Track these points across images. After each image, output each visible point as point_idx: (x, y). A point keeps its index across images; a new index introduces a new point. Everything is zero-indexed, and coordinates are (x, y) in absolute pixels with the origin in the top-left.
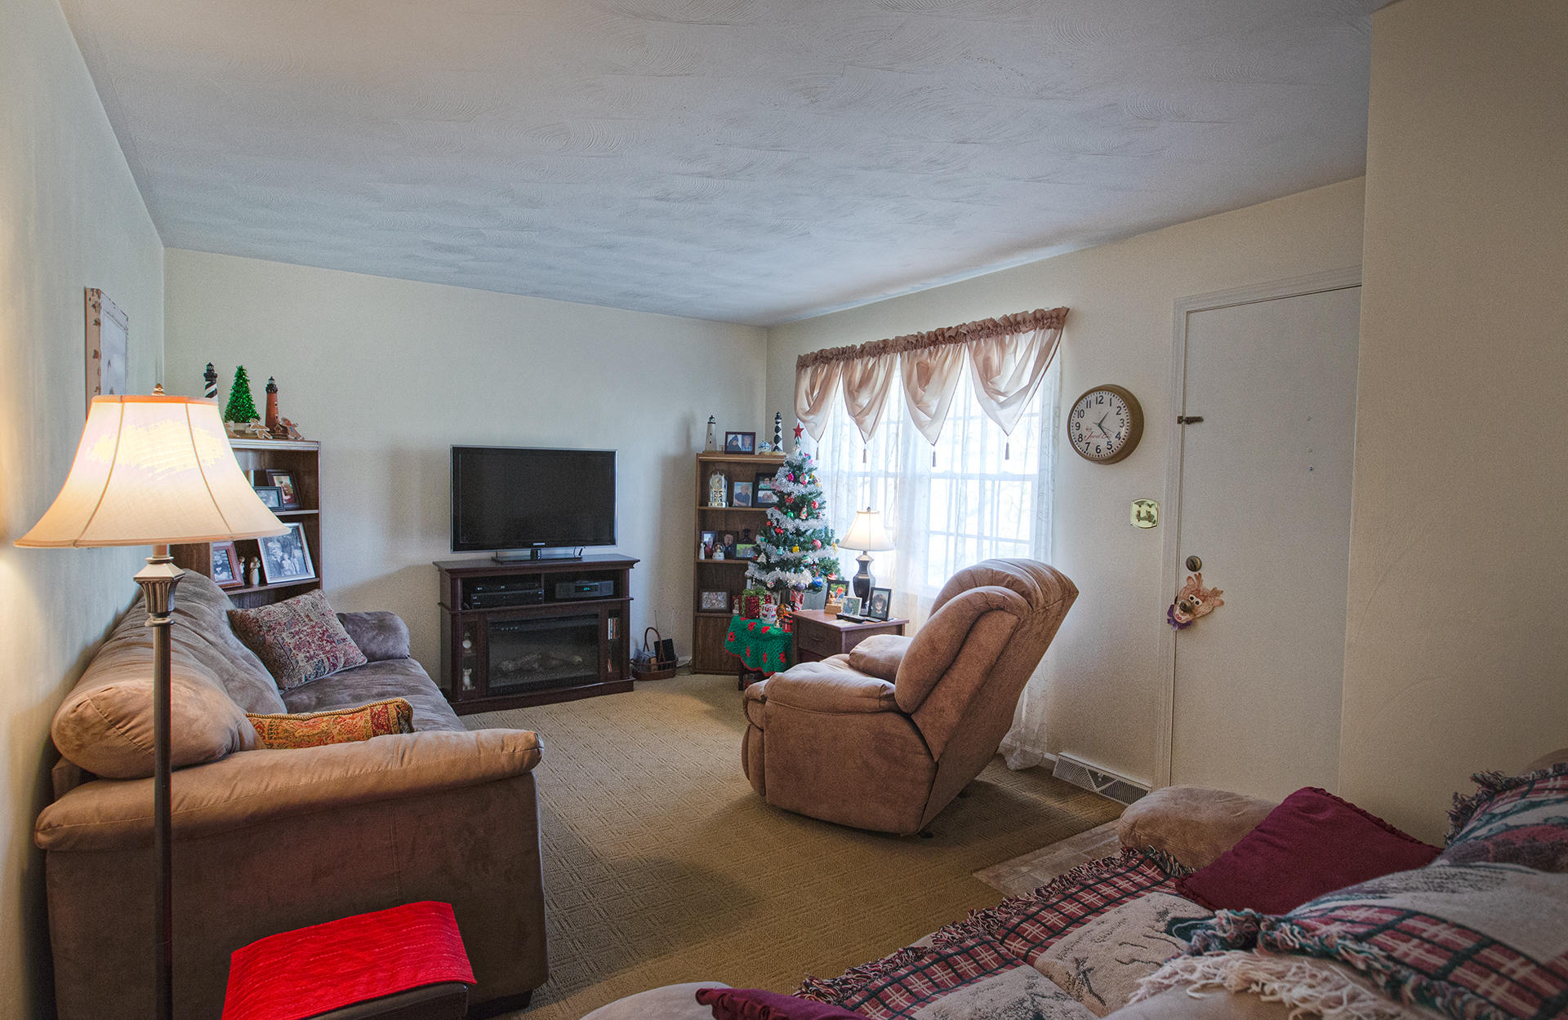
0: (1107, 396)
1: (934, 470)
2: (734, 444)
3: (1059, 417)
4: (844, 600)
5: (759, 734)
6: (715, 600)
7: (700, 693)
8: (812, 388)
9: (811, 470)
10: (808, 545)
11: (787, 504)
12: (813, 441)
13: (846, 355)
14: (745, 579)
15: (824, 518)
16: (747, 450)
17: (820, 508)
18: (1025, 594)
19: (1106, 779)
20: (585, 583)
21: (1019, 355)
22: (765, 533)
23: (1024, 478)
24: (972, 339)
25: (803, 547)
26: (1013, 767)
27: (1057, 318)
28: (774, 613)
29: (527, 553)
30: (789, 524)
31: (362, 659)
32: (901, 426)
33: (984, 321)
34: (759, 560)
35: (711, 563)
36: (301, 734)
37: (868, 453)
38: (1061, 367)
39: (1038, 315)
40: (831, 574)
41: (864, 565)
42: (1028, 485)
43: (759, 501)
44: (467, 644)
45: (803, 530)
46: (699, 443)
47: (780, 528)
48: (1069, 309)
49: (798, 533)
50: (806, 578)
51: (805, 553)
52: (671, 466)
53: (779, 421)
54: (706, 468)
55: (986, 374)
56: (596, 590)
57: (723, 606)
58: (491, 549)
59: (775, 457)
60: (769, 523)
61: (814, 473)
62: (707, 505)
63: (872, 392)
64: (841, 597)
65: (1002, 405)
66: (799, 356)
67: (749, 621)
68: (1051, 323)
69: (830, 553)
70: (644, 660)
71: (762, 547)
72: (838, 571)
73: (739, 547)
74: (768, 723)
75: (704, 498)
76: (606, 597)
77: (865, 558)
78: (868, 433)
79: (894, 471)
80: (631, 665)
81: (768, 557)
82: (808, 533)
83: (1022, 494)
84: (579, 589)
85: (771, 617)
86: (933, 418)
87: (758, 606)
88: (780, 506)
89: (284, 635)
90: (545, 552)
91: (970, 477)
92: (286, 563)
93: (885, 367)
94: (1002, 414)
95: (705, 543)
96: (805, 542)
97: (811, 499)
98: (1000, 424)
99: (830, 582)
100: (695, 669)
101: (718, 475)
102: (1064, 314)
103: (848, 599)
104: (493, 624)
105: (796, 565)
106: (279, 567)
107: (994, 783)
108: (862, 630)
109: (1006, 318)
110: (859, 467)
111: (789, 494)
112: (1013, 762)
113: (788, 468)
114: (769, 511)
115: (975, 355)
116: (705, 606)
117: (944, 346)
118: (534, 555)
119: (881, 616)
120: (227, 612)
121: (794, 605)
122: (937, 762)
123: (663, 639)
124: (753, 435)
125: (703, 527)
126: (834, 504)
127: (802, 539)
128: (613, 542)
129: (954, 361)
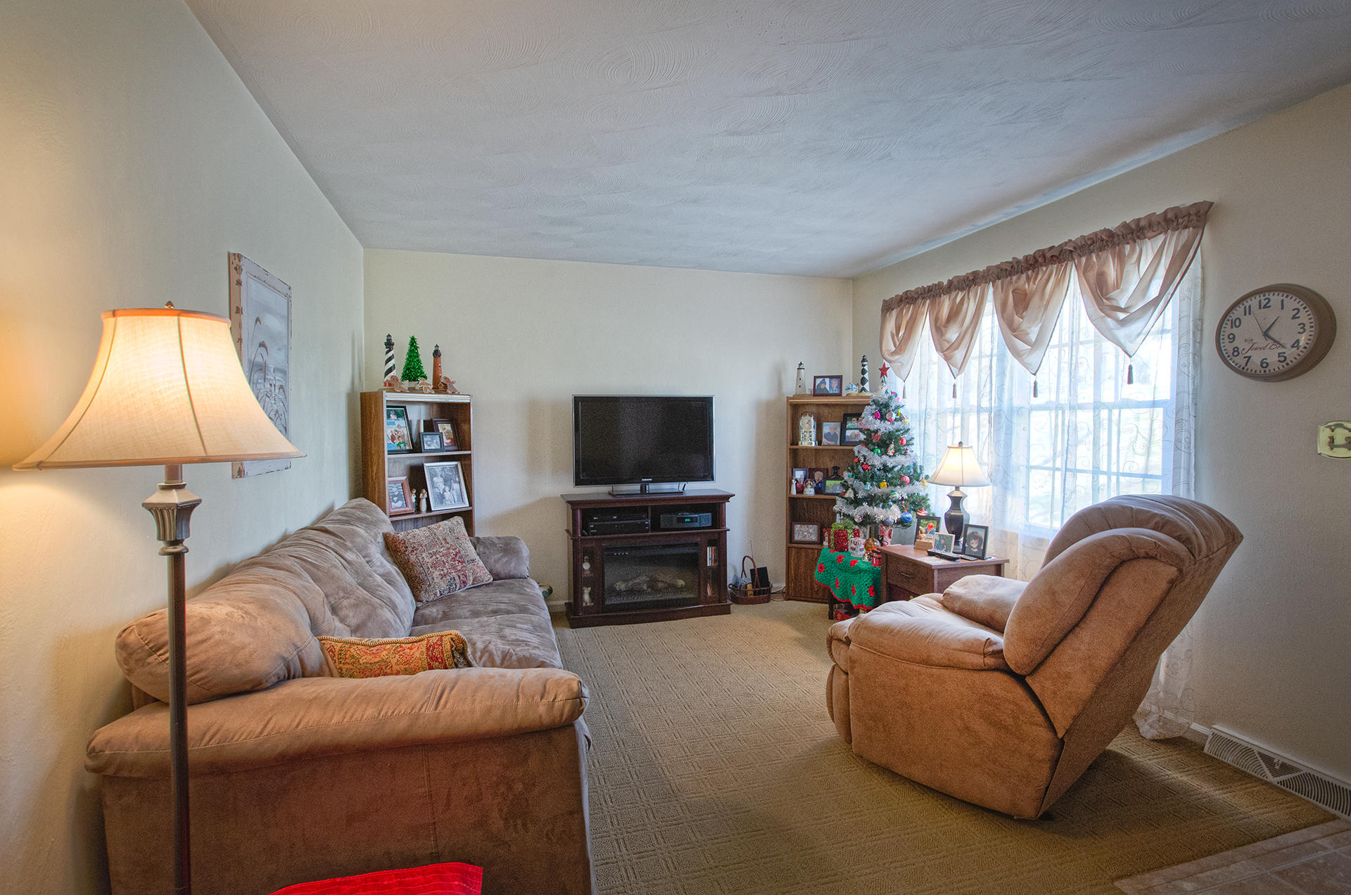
0: (1275, 299)
1: (1034, 401)
2: (822, 387)
3: (1202, 330)
4: (935, 536)
5: (844, 677)
6: (806, 533)
7: (791, 620)
8: (898, 329)
9: (897, 407)
10: (897, 481)
11: (874, 441)
12: (899, 381)
13: (932, 293)
14: (834, 514)
15: (912, 454)
16: (834, 392)
17: (907, 445)
18: (1185, 540)
19: (1286, 768)
20: (687, 514)
21: (1144, 265)
22: (852, 469)
23: (1154, 404)
24: (1080, 256)
25: (891, 483)
26: (1149, 736)
27: (1196, 214)
28: (862, 546)
29: (636, 488)
30: (876, 460)
31: (488, 578)
32: (995, 359)
33: (1096, 234)
34: (847, 496)
35: (803, 498)
36: (365, 661)
37: (958, 388)
38: (1203, 273)
39: (1170, 215)
40: (921, 510)
41: (956, 502)
42: (1159, 411)
43: (847, 440)
44: (586, 566)
45: (890, 466)
46: (790, 388)
47: (867, 464)
48: (1212, 204)
49: (885, 469)
50: (894, 513)
51: (892, 488)
52: (765, 409)
53: (865, 363)
54: (796, 409)
55: (1100, 292)
56: (697, 521)
57: (814, 538)
58: (609, 484)
59: (862, 397)
60: (856, 460)
61: (901, 411)
62: (797, 444)
63: (962, 326)
64: (932, 533)
65: (1123, 323)
66: (884, 300)
67: (838, 554)
68: (1189, 221)
69: (920, 489)
70: (741, 585)
71: (849, 483)
72: (929, 506)
73: (828, 483)
74: (852, 668)
75: (795, 440)
76: (703, 528)
77: (957, 494)
78: (958, 368)
79: (988, 406)
80: (729, 589)
81: (855, 493)
82: (896, 469)
83: (1152, 421)
84: (682, 520)
85: (859, 549)
86: (1034, 346)
87: (846, 540)
88: (866, 443)
89: (424, 555)
90: (652, 487)
91: (1081, 407)
92: (447, 495)
93: (975, 298)
94: (1121, 333)
95: (796, 480)
96: (893, 478)
97: (898, 435)
98: (1118, 344)
99: (919, 518)
100: (789, 595)
101: (808, 417)
102: (1206, 209)
103: (940, 535)
104: (607, 549)
105: (884, 501)
106: (441, 498)
107: (1126, 754)
108: (956, 569)
109: (1125, 225)
110: (949, 403)
111: (876, 432)
112: (1148, 729)
113: (874, 407)
114: (856, 449)
115: (1084, 272)
116: (797, 537)
117: (1044, 268)
118: (643, 490)
119: (977, 555)
120: (383, 534)
121: (882, 539)
122: (1062, 739)
123: (757, 567)
124: (840, 378)
125: (795, 464)
126: (922, 441)
127: (890, 476)
128: (711, 478)
129: (1058, 283)
